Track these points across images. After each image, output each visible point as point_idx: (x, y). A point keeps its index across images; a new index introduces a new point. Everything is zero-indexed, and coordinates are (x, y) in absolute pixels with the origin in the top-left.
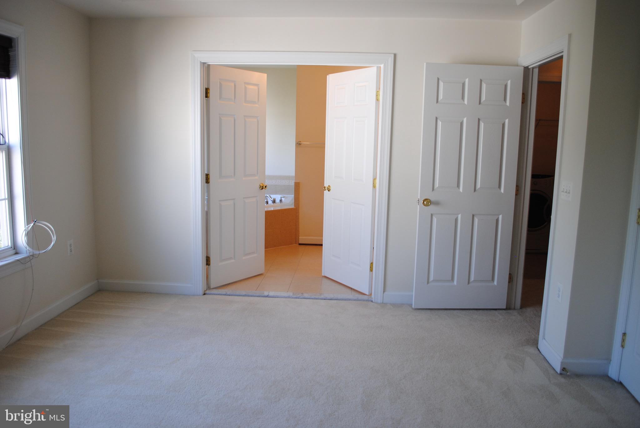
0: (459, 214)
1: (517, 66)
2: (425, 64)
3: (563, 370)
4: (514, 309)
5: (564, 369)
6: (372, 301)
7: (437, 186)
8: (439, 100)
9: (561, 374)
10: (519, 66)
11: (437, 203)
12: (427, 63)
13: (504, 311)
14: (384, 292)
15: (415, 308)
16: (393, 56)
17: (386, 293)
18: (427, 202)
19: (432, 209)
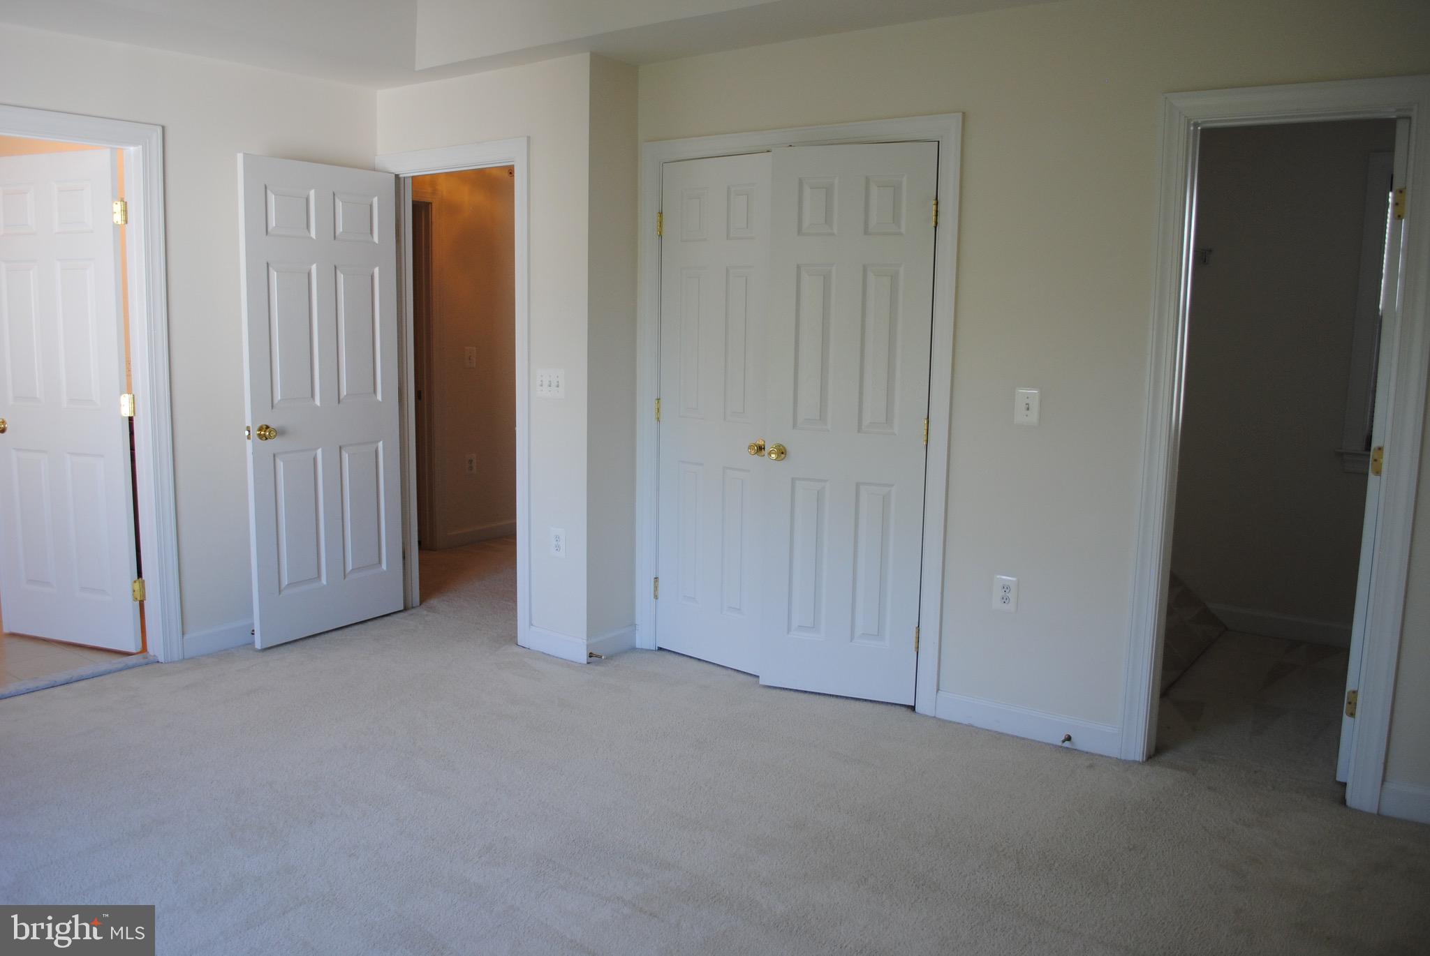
0: (319, 448)
1: (374, 170)
2: (240, 157)
3: (590, 657)
4: (413, 608)
5: (591, 655)
6: (158, 662)
7: (279, 398)
8: (270, 229)
9: (588, 663)
10: (378, 171)
11: (280, 432)
12: (245, 154)
13: (402, 613)
14: (183, 634)
15: (263, 648)
16: (159, 130)
17: (187, 637)
18: (265, 432)
19: (274, 444)
